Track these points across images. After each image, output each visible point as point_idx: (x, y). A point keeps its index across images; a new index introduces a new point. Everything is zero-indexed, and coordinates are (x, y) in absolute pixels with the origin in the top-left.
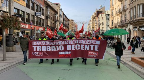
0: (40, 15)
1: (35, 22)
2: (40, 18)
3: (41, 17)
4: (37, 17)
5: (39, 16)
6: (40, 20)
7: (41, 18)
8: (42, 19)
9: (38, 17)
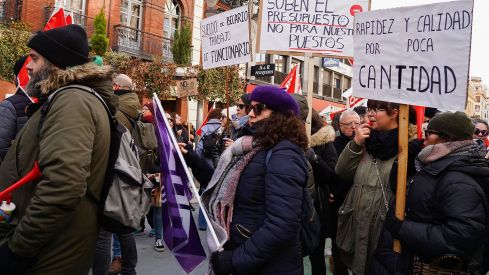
0: (338, 65)
1: (321, 89)
2: (336, 73)
3: (341, 71)
4: (326, 70)
5: (334, 69)
6: (339, 81)
7: (340, 75)
8: (346, 77)
9: (331, 72)
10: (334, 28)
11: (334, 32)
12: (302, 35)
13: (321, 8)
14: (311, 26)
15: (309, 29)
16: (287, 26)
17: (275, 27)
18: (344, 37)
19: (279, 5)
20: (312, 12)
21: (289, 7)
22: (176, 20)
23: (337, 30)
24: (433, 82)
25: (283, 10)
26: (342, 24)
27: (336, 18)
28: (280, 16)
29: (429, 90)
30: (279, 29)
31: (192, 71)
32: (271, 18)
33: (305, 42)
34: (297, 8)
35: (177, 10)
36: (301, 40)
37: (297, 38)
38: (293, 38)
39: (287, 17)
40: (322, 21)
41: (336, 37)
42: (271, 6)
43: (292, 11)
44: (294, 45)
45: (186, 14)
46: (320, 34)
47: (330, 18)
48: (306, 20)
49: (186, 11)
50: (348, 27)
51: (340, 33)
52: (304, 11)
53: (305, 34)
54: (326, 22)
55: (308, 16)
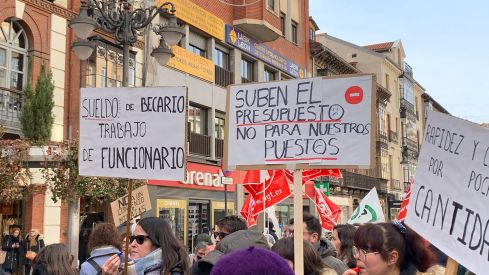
10: (324, 125)
11: (323, 130)
12: (281, 139)
13: (304, 97)
14: (292, 125)
15: (290, 130)
16: (260, 129)
17: (246, 132)
18: (337, 135)
19: (250, 101)
20: (292, 106)
21: (262, 102)
22: (21, 57)
23: (328, 127)
24: (484, 241)
25: (255, 107)
26: (334, 117)
27: (326, 109)
28: (251, 116)
29: (479, 249)
30: (251, 133)
31: (58, 151)
32: (241, 119)
33: (285, 149)
34: (273, 102)
35: (21, 39)
36: (280, 147)
37: (275, 144)
38: (269, 144)
39: (261, 117)
40: (306, 116)
41: (326, 138)
42: (240, 103)
43: (267, 107)
44: (271, 154)
45: (37, 46)
46: (305, 135)
47: (317, 109)
48: (285, 117)
49: (36, 39)
50: (343, 120)
51: (333, 130)
52: (282, 105)
53: (285, 136)
54: (312, 117)
55: (288, 111)
